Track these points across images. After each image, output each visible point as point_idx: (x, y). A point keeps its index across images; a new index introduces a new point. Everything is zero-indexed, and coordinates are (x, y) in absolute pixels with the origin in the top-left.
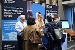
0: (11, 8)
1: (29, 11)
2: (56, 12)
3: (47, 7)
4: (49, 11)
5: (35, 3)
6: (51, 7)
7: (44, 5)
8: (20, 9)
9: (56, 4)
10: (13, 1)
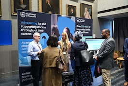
0: (31, 23)
1: (54, 27)
2: (90, 27)
3: (78, 21)
4: (80, 26)
5: (62, 16)
6: (83, 21)
7: (73, 18)
8: (43, 24)
9: (90, 17)
10: (33, 14)
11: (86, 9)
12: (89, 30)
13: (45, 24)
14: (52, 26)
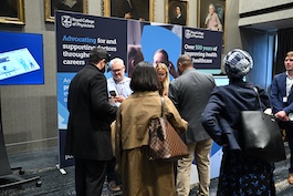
0: (84, 40)
1: (133, 49)
2: (215, 49)
4: (192, 47)
5: (152, 24)
7: (177, 29)
8: (109, 42)
10: (87, 21)
11: (211, 7)
12: (215, 55)
13: (114, 42)
14: (129, 46)
